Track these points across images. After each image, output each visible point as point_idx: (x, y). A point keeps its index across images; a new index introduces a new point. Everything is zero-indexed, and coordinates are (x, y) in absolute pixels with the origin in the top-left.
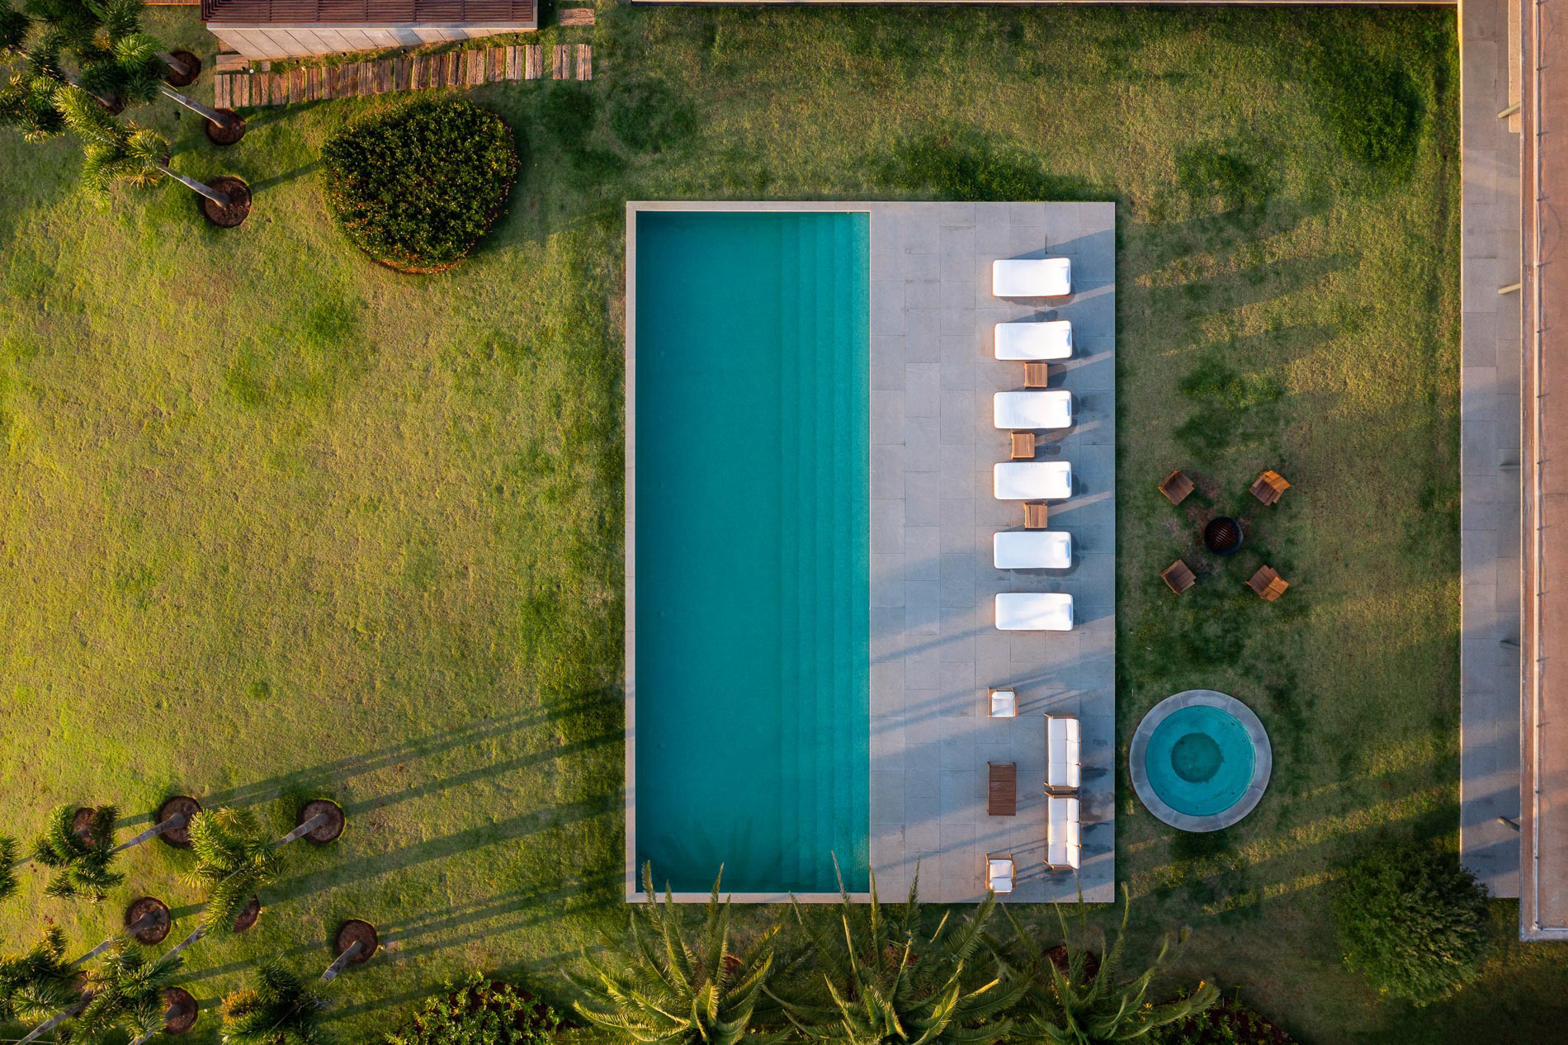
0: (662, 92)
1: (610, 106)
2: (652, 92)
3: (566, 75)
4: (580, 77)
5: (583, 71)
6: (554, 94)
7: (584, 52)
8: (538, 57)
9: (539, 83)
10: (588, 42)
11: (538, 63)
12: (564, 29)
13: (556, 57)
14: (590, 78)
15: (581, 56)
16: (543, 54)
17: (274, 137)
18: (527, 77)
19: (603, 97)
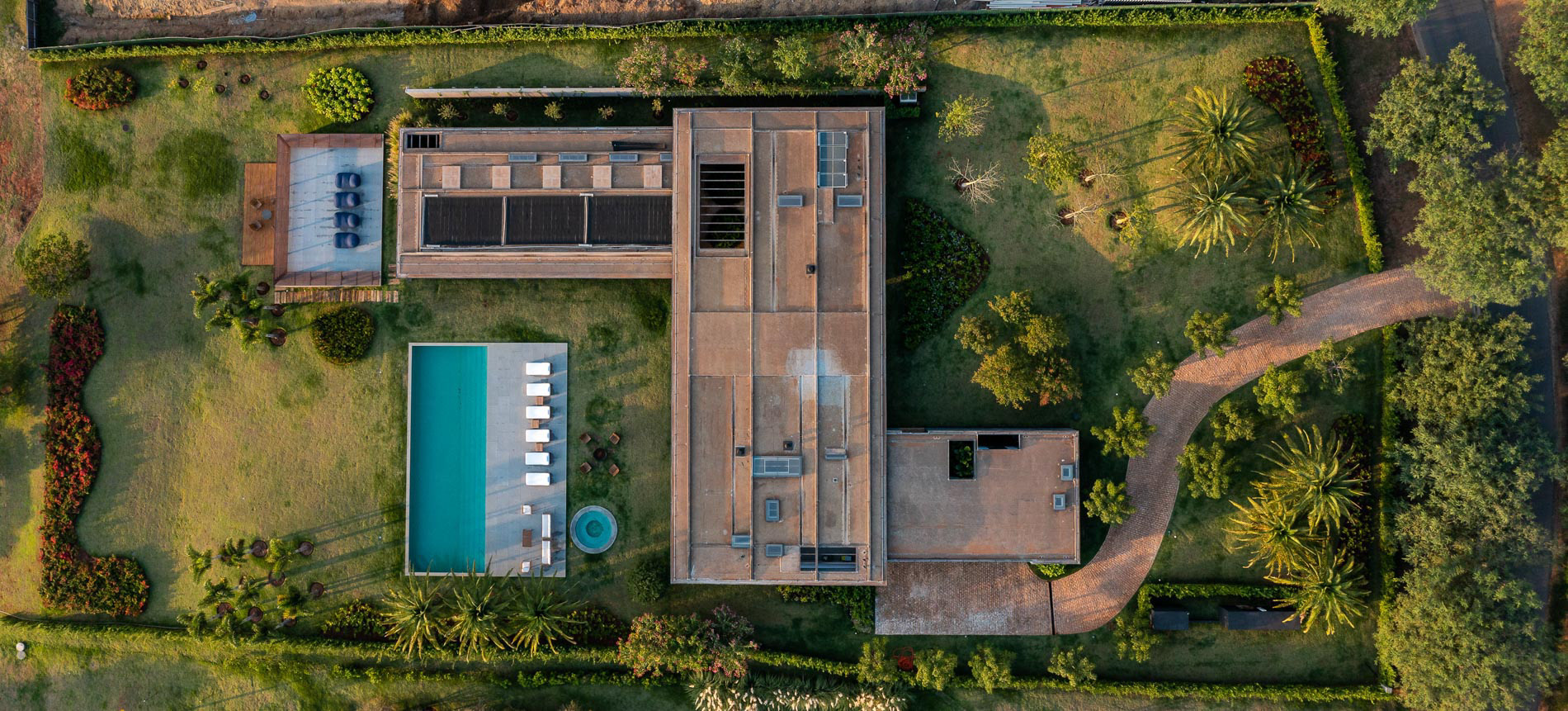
0: (421, 307)
2: (418, 307)
3: (390, 301)
5: (396, 300)
6: (386, 307)
8: (381, 295)
9: (381, 303)
10: (397, 290)
11: (381, 297)
12: (389, 285)
13: (387, 295)
14: (398, 302)
15: (395, 295)
16: (383, 294)
17: (295, 314)
18: (378, 301)
19: (402, 308)
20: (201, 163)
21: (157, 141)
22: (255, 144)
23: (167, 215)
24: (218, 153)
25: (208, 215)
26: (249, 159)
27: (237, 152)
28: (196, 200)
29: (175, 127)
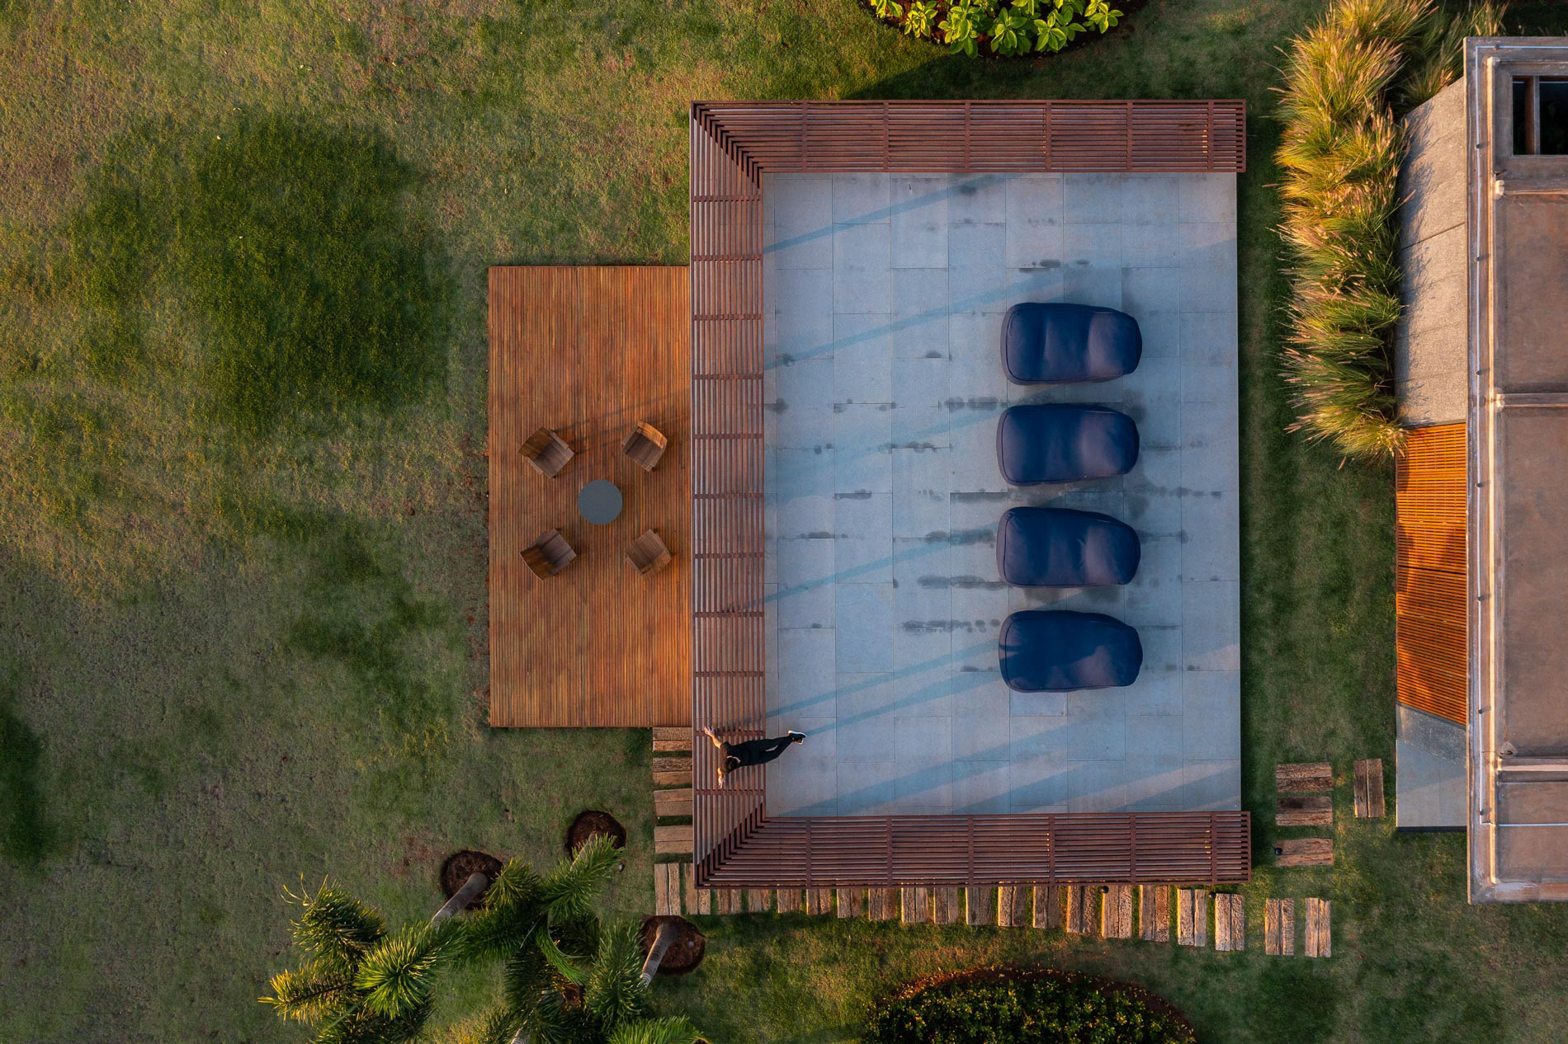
0: (1445, 972)
1: (1360, 999)
2: (1429, 974)
3: (1287, 947)
4: (1312, 953)
5: (1317, 941)
6: (1266, 976)
7: (1318, 909)
8: (1238, 914)
9: (1239, 960)
10: (1323, 894)
11: (1238, 925)
12: (1283, 871)
13: (1273, 920)
14: (1328, 954)
15: (1311, 916)
16: (1247, 910)
18: (1219, 946)
19: (1349, 982)
20: (281, 264)
21: (78, 173)
22: (531, 180)
23: (137, 499)
24: (362, 221)
25: (322, 500)
26: (502, 247)
27: (445, 213)
28: (263, 433)
29: (160, 104)
